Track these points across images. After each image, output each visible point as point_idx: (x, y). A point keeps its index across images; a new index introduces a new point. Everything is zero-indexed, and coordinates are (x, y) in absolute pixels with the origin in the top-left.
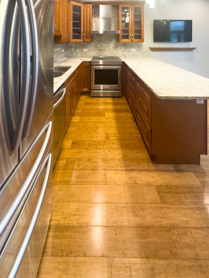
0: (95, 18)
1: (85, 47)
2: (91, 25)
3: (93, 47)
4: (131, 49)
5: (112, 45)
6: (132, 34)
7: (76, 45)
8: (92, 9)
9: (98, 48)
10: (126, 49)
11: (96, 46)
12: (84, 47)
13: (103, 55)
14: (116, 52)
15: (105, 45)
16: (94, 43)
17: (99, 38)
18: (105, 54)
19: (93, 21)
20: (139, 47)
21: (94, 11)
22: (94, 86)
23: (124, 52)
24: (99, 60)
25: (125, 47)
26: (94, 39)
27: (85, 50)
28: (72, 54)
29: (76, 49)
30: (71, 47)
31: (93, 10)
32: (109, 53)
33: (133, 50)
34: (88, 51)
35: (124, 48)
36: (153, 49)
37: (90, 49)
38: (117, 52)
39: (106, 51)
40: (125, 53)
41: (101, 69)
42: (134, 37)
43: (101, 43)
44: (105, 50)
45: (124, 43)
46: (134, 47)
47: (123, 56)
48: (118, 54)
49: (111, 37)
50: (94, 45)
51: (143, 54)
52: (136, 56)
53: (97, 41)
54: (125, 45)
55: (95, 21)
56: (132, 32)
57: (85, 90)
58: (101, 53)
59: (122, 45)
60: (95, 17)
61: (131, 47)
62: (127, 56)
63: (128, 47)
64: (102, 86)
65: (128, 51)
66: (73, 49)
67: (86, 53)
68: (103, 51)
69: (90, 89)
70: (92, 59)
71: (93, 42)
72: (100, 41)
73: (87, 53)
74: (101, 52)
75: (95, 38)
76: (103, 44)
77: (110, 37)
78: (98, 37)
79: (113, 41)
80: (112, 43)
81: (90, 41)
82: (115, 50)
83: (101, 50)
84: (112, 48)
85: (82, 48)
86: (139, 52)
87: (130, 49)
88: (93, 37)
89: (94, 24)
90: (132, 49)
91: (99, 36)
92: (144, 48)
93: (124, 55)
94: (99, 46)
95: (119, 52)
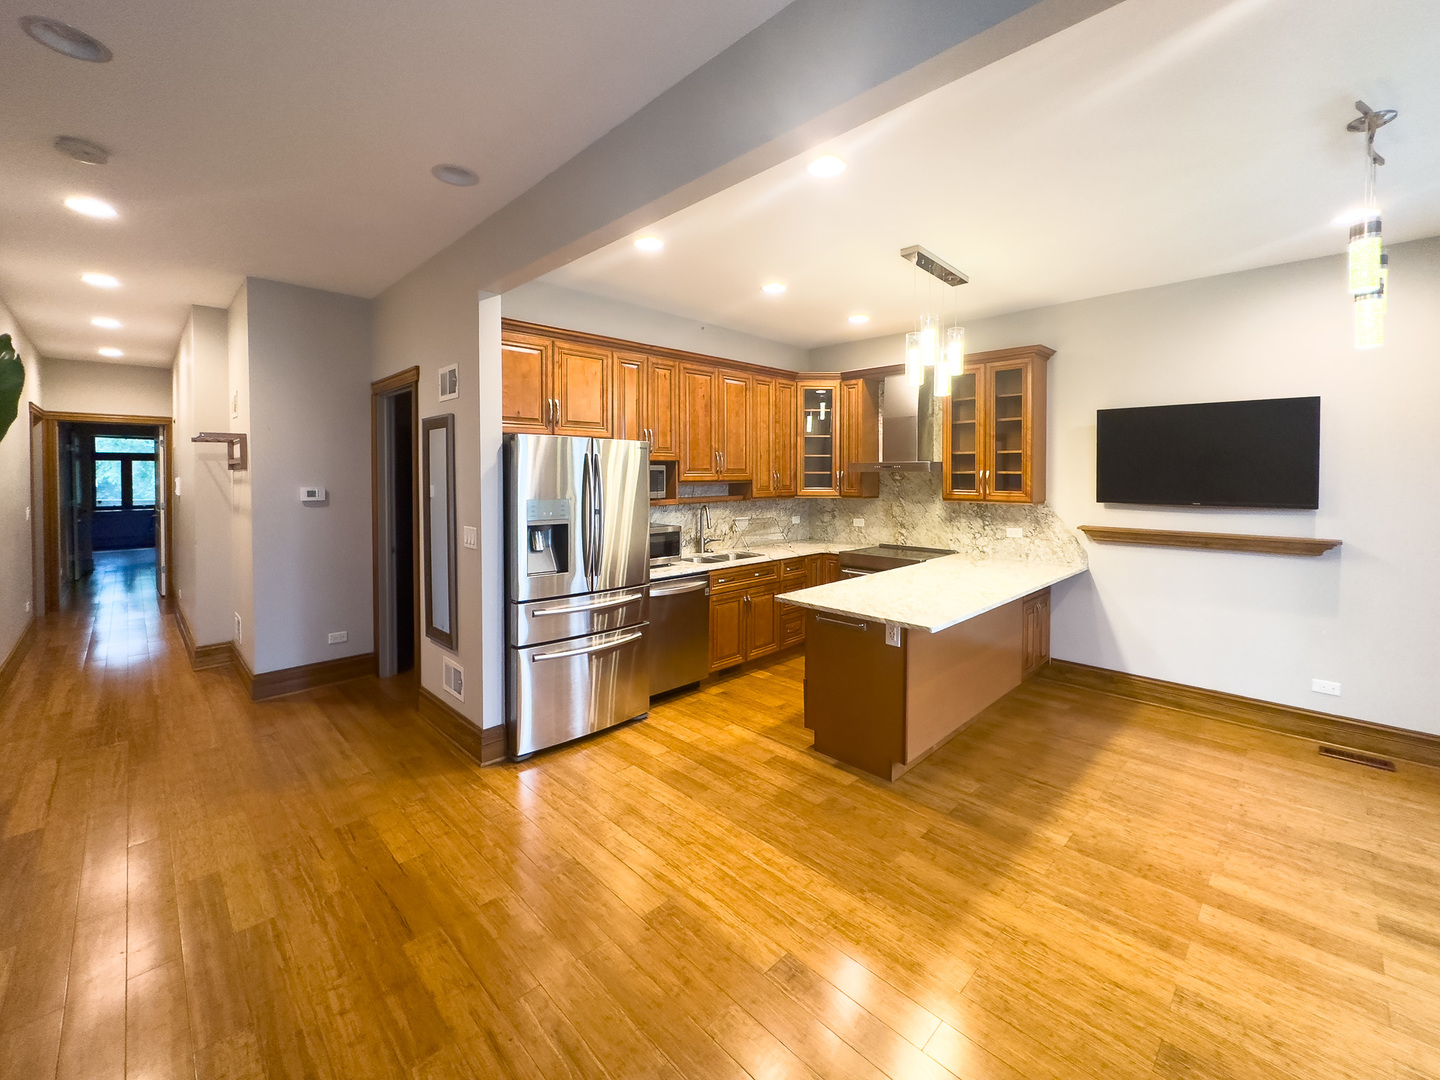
1: (858, 513)
3: (881, 514)
4: (1003, 527)
5: (938, 508)
6: (984, 472)
7: (834, 504)
10: (985, 527)
11: (889, 512)
12: (856, 513)
13: (909, 541)
14: (950, 536)
15: (917, 509)
16: (884, 500)
17: (898, 484)
18: (915, 540)
20: (1037, 522)
23: (977, 535)
25: (982, 517)
26: (883, 488)
27: (859, 522)
28: (826, 531)
29: (834, 517)
30: (822, 512)
32: (927, 537)
33: (1014, 532)
34: (867, 526)
35: (978, 524)
36: (1095, 534)
37: (873, 519)
38: (955, 535)
39: (919, 530)
40: (981, 541)
42: (993, 483)
43: (902, 501)
44: (917, 525)
46: (1016, 521)
47: (977, 552)
48: (957, 543)
50: (882, 506)
51: (1055, 553)
52: (1024, 556)
53: (890, 493)
54: (981, 511)
56: (985, 466)
58: (902, 534)
59: (970, 511)
61: (1005, 520)
62: (991, 552)
63: (993, 518)
65: (995, 534)
66: (827, 518)
67: (861, 532)
68: (910, 529)
71: (881, 497)
72: (900, 495)
73: (863, 531)
74: (903, 531)
75: (886, 485)
76: (909, 507)
77: (930, 480)
78: (895, 480)
79: (940, 497)
82: (946, 529)
83: (902, 526)
85: (850, 514)
86: (1037, 542)
87: (1000, 526)
88: (879, 481)
90: (1008, 530)
91: (898, 478)
92: (1057, 526)
93: (980, 548)
94: (896, 510)
95: (960, 536)
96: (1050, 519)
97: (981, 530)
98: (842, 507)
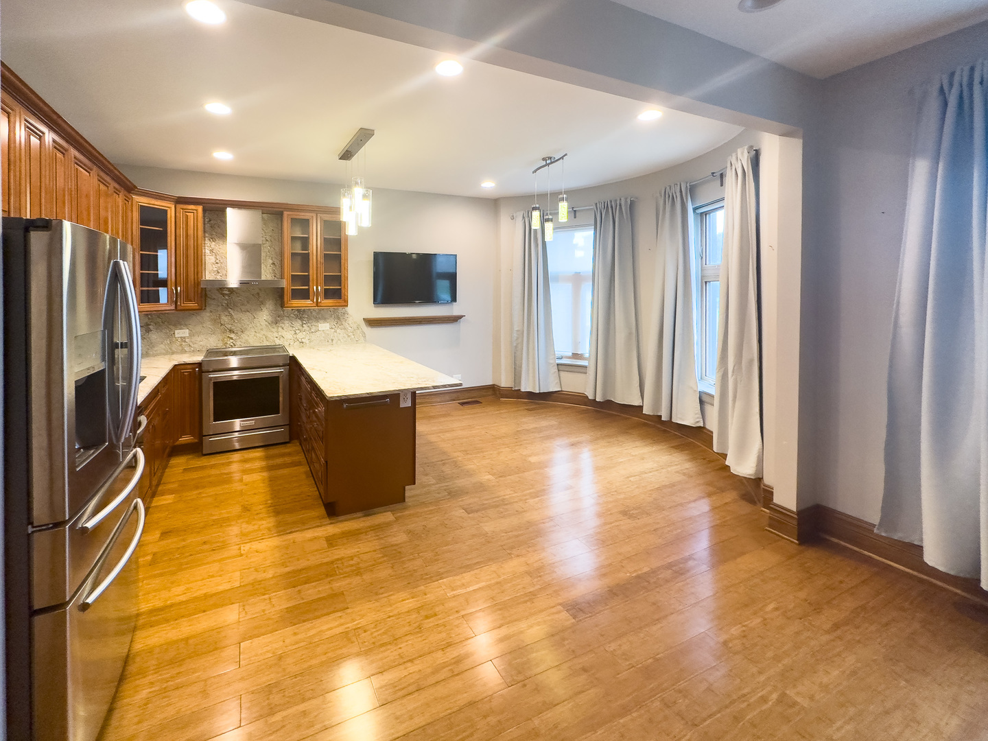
0: (213, 243)
1: (181, 325)
2: (200, 264)
3: (208, 324)
4: (316, 324)
5: (264, 316)
6: (317, 288)
7: (149, 319)
8: (204, 216)
9: (222, 326)
10: (304, 325)
11: (217, 321)
12: (178, 324)
13: (238, 343)
14: (276, 334)
15: (245, 318)
16: (211, 312)
17: (227, 298)
18: (243, 341)
19: (207, 251)
20: (339, 318)
21: (210, 221)
22: (211, 424)
23: (297, 332)
24: (226, 358)
25: (301, 319)
26: (210, 301)
27: (181, 333)
31: (207, 220)
32: (255, 338)
33: (324, 326)
34: (191, 335)
35: (298, 324)
36: (373, 323)
37: (199, 328)
38: (280, 334)
39: (248, 333)
40: (300, 336)
41: (235, 378)
42: (323, 295)
43: (232, 312)
44: (246, 329)
45: (299, 311)
46: (325, 319)
47: (296, 343)
48: (282, 339)
49: (260, 295)
50: (209, 317)
51: (349, 336)
52: (330, 341)
53: (218, 306)
54: (301, 315)
55: (212, 251)
56: (317, 283)
57: (185, 439)
58: (232, 338)
59: (292, 315)
60: (212, 239)
61: (317, 319)
62: (307, 342)
63: (309, 319)
64: (237, 423)
65: (311, 329)
67: (185, 341)
68: (239, 334)
69: (201, 436)
70: (205, 357)
71: (208, 309)
72: (227, 307)
73: (187, 340)
74: (232, 335)
75: (214, 299)
76: (236, 315)
78: (223, 295)
79: (267, 306)
80: (264, 309)
81: (198, 308)
82: (273, 330)
83: (231, 331)
84: (264, 323)
85: (171, 327)
86: (338, 331)
87: (314, 323)
89: (209, 259)
90: (320, 325)
91: (226, 292)
92: (350, 320)
93: (300, 340)
94: (225, 319)
95: (284, 333)
96: (346, 316)
97: (300, 328)
98: (159, 320)
